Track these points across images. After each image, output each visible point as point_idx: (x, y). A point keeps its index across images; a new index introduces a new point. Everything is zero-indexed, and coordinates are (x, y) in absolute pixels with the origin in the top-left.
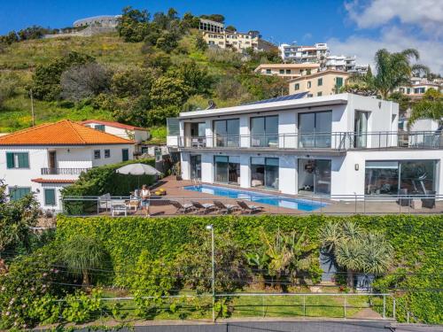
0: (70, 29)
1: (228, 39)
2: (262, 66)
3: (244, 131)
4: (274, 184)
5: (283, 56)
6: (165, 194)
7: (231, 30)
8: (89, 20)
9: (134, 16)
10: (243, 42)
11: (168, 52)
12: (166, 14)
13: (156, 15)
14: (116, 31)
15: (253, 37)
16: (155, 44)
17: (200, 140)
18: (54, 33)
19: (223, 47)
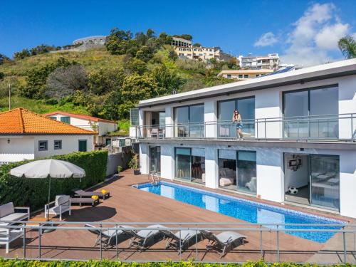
0: (70, 47)
1: (195, 52)
2: (223, 72)
3: (210, 117)
4: (248, 184)
5: (241, 64)
6: (107, 196)
7: (197, 46)
8: (85, 39)
9: (119, 35)
10: (207, 54)
11: (146, 61)
12: (145, 34)
13: (137, 34)
14: (105, 47)
15: (215, 51)
16: (134, 56)
17: (160, 130)
18: (57, 50)
19: (191, 58)
